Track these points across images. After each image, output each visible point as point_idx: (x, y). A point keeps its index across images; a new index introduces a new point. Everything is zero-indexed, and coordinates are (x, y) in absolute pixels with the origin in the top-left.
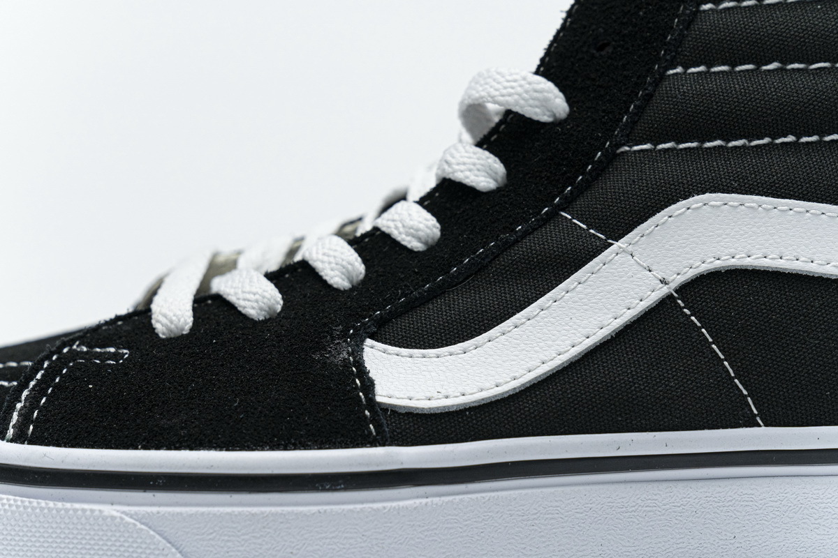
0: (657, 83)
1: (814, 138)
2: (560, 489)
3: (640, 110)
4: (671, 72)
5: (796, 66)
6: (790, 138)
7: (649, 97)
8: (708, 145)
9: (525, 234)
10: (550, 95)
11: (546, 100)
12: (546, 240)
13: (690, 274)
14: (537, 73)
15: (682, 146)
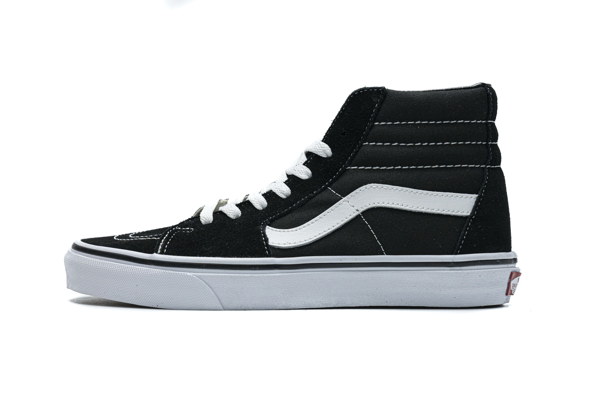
0: (360, 148)
1: (407, 167)
2: (323, 272)
3: (354, 156)
4: (364, 144)
5: (403, 144)
6: (400, 167)
7: (357, 152)
8: (374, 168)
9: (317, 194)
10: (326, 149)
11: (325, 150)
12: (324, 196)
13: (365, 208)
14: (322, 141)
15: (366, 168)
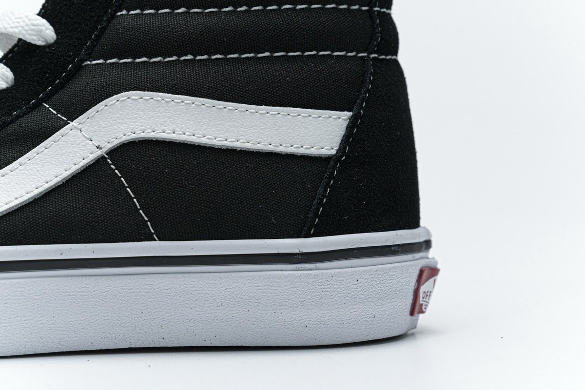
0: (109, 21)
1: (205, 57)
2: (23, 280)
3: (98, 37)
4: (119, 14)
5: (196, 10)
6: (190, 57)
7: (104, 30)
8: (138, 60)
9: (18, 117)
10: (43, 28)
11: (41, 31)
12: (33, 120)
13: (115, 143)
14: (39, 14)
15: (122, 61)
